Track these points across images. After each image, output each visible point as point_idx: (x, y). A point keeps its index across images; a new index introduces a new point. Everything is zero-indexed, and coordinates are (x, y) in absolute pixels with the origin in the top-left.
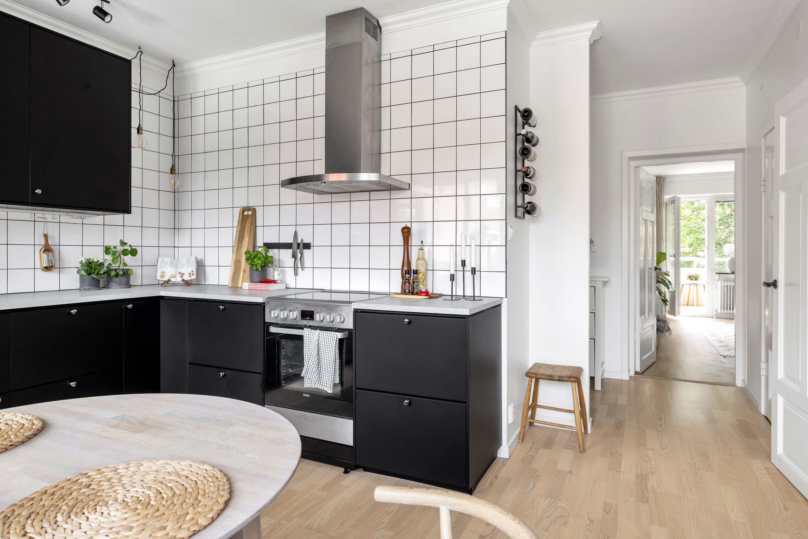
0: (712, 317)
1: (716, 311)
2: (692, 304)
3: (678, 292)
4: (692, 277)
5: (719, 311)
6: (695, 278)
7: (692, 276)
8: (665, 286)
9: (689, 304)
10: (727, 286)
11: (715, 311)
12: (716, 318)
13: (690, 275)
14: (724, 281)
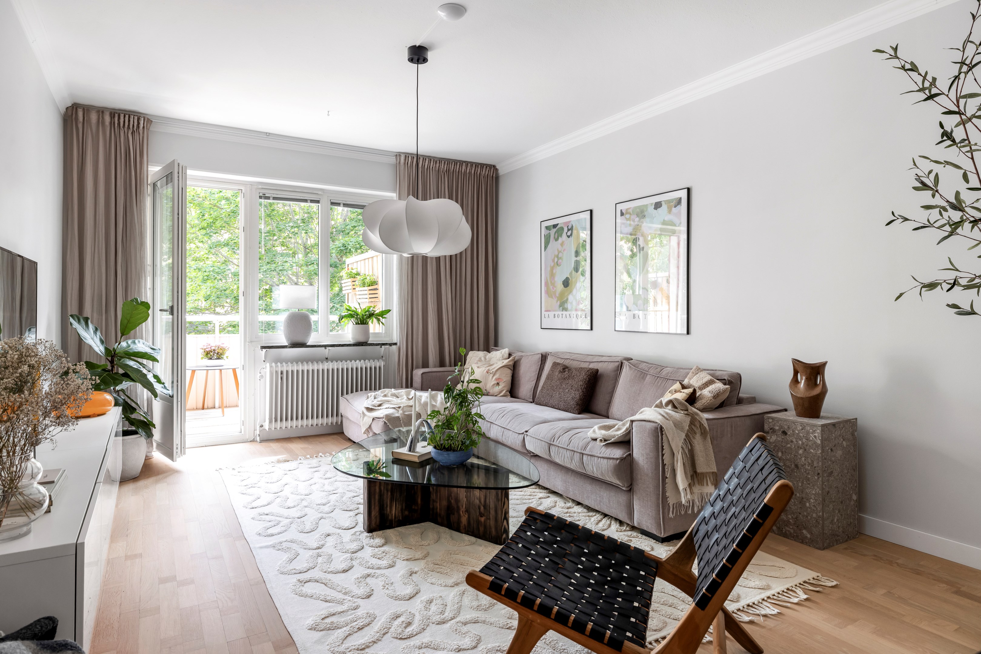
0: (253, 441)
1: (262, 426)
2: (210, 405)
3: (179, 399)
4: (212, 354)
5: (266, 426)
6: (218, 354)
7: (211, 352)
8: (145, 387)
9: (206, 406)
10: (282, 373)
11: (258, 427)
12: (262, 441)
13: (207, 350)
14: (276, 363)
